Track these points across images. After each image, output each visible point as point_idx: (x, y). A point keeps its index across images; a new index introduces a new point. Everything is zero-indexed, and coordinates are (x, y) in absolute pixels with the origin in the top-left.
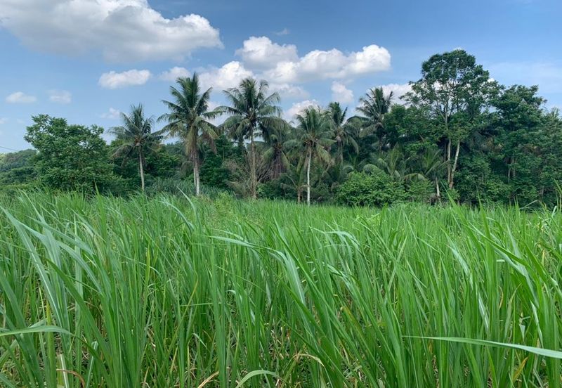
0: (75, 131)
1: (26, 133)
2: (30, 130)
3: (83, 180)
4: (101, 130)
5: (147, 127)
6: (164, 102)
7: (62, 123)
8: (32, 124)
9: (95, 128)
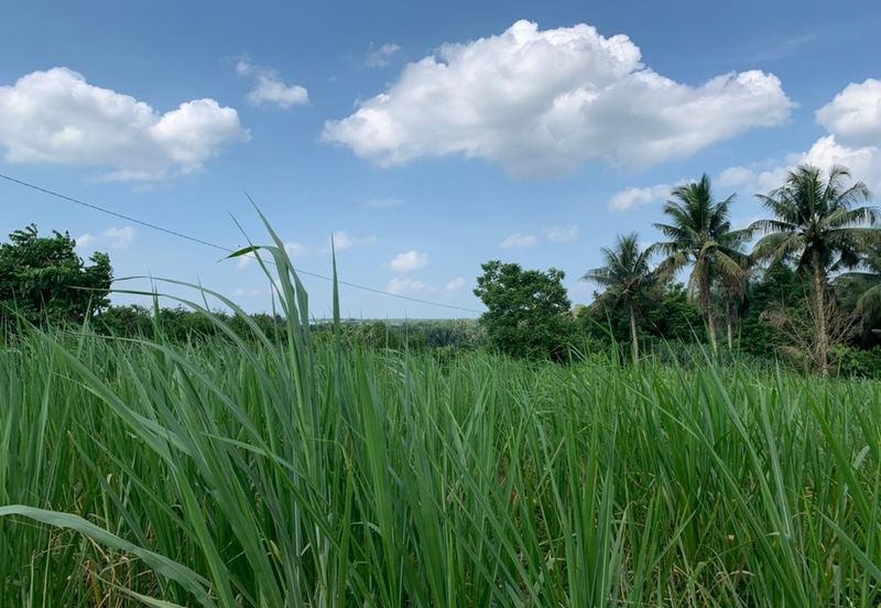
0: (531, 278)
1: (476, 285)
2: (481, 280)
3: (536, 342)
4: (562, 275)
5: (642, 265)
6: (658, 225)
7: (515, 269)
8: (482, 273)
9: (553, 272)
